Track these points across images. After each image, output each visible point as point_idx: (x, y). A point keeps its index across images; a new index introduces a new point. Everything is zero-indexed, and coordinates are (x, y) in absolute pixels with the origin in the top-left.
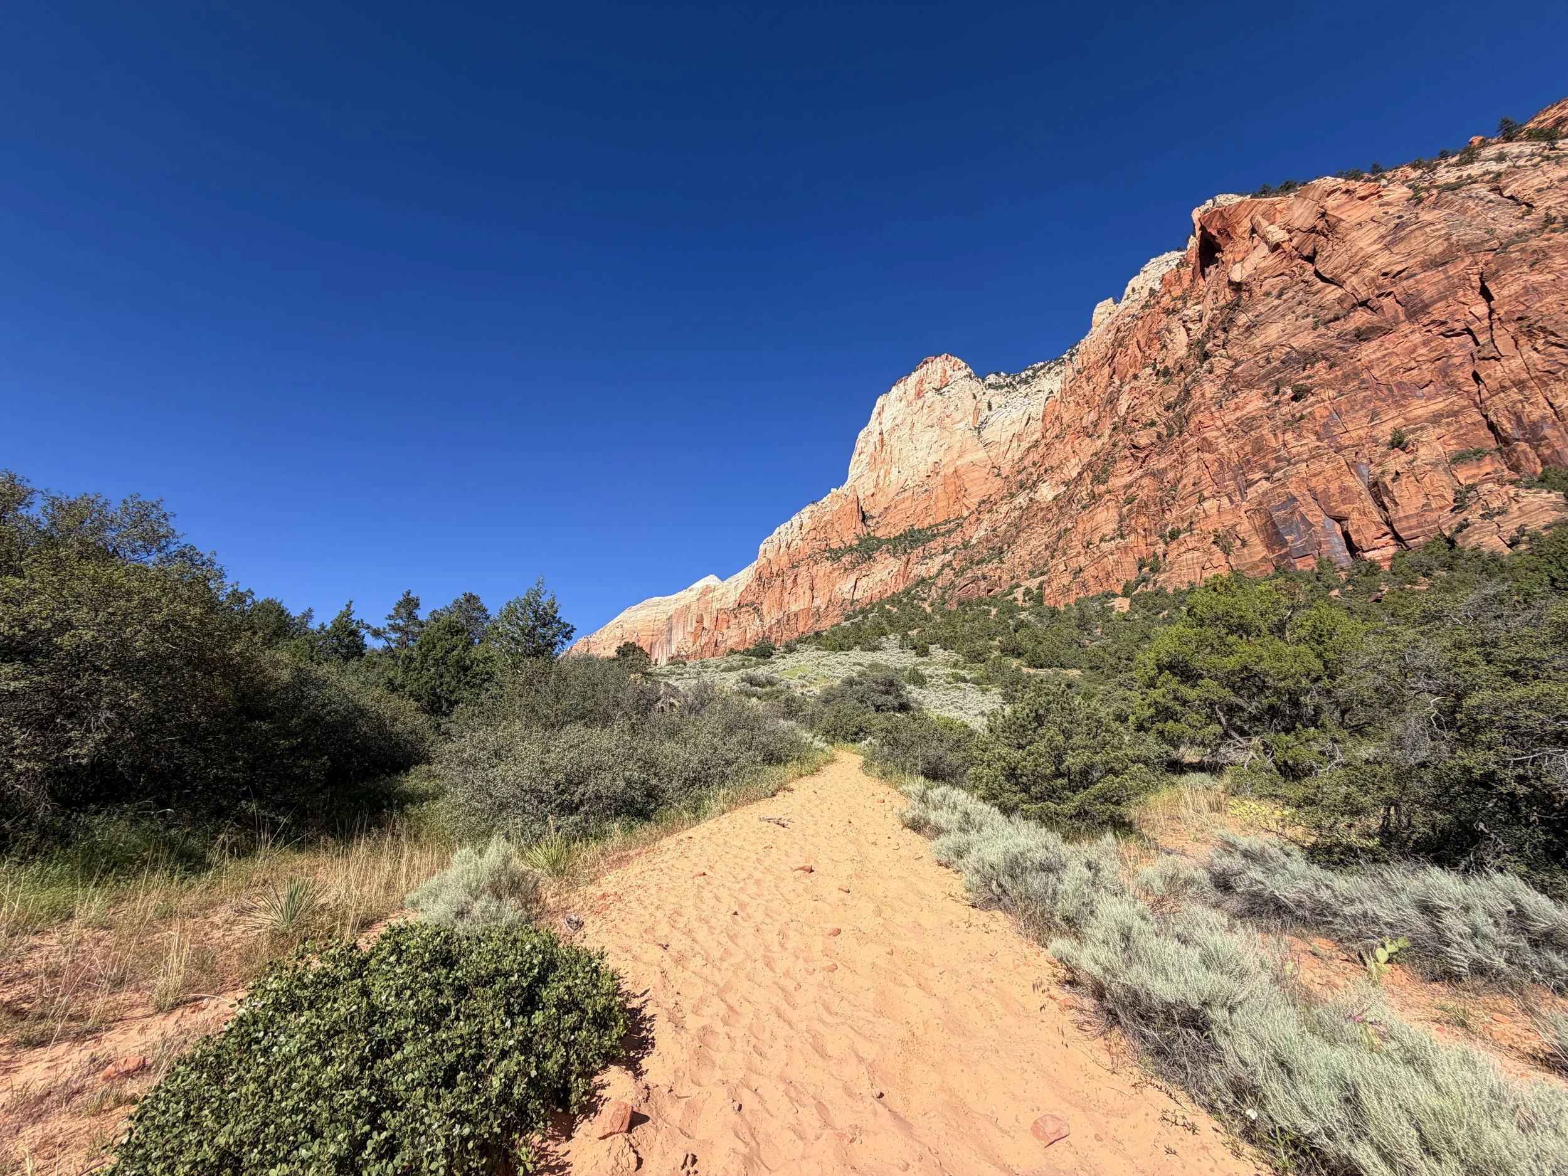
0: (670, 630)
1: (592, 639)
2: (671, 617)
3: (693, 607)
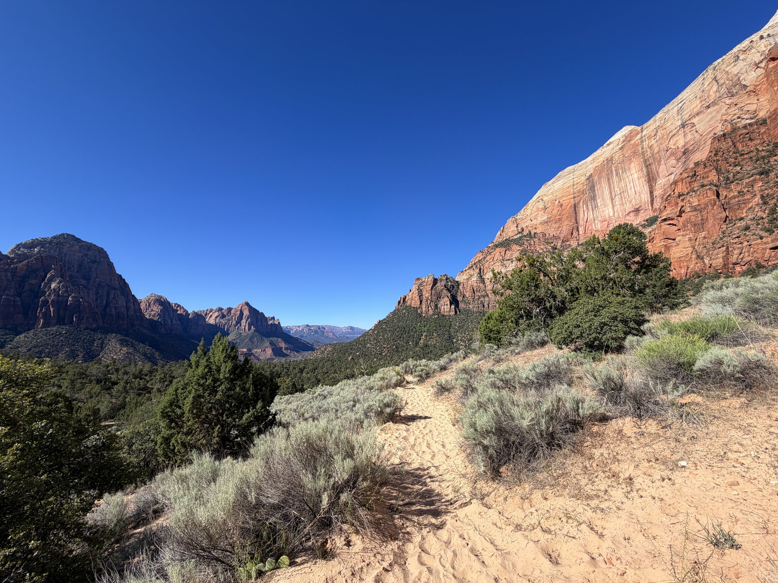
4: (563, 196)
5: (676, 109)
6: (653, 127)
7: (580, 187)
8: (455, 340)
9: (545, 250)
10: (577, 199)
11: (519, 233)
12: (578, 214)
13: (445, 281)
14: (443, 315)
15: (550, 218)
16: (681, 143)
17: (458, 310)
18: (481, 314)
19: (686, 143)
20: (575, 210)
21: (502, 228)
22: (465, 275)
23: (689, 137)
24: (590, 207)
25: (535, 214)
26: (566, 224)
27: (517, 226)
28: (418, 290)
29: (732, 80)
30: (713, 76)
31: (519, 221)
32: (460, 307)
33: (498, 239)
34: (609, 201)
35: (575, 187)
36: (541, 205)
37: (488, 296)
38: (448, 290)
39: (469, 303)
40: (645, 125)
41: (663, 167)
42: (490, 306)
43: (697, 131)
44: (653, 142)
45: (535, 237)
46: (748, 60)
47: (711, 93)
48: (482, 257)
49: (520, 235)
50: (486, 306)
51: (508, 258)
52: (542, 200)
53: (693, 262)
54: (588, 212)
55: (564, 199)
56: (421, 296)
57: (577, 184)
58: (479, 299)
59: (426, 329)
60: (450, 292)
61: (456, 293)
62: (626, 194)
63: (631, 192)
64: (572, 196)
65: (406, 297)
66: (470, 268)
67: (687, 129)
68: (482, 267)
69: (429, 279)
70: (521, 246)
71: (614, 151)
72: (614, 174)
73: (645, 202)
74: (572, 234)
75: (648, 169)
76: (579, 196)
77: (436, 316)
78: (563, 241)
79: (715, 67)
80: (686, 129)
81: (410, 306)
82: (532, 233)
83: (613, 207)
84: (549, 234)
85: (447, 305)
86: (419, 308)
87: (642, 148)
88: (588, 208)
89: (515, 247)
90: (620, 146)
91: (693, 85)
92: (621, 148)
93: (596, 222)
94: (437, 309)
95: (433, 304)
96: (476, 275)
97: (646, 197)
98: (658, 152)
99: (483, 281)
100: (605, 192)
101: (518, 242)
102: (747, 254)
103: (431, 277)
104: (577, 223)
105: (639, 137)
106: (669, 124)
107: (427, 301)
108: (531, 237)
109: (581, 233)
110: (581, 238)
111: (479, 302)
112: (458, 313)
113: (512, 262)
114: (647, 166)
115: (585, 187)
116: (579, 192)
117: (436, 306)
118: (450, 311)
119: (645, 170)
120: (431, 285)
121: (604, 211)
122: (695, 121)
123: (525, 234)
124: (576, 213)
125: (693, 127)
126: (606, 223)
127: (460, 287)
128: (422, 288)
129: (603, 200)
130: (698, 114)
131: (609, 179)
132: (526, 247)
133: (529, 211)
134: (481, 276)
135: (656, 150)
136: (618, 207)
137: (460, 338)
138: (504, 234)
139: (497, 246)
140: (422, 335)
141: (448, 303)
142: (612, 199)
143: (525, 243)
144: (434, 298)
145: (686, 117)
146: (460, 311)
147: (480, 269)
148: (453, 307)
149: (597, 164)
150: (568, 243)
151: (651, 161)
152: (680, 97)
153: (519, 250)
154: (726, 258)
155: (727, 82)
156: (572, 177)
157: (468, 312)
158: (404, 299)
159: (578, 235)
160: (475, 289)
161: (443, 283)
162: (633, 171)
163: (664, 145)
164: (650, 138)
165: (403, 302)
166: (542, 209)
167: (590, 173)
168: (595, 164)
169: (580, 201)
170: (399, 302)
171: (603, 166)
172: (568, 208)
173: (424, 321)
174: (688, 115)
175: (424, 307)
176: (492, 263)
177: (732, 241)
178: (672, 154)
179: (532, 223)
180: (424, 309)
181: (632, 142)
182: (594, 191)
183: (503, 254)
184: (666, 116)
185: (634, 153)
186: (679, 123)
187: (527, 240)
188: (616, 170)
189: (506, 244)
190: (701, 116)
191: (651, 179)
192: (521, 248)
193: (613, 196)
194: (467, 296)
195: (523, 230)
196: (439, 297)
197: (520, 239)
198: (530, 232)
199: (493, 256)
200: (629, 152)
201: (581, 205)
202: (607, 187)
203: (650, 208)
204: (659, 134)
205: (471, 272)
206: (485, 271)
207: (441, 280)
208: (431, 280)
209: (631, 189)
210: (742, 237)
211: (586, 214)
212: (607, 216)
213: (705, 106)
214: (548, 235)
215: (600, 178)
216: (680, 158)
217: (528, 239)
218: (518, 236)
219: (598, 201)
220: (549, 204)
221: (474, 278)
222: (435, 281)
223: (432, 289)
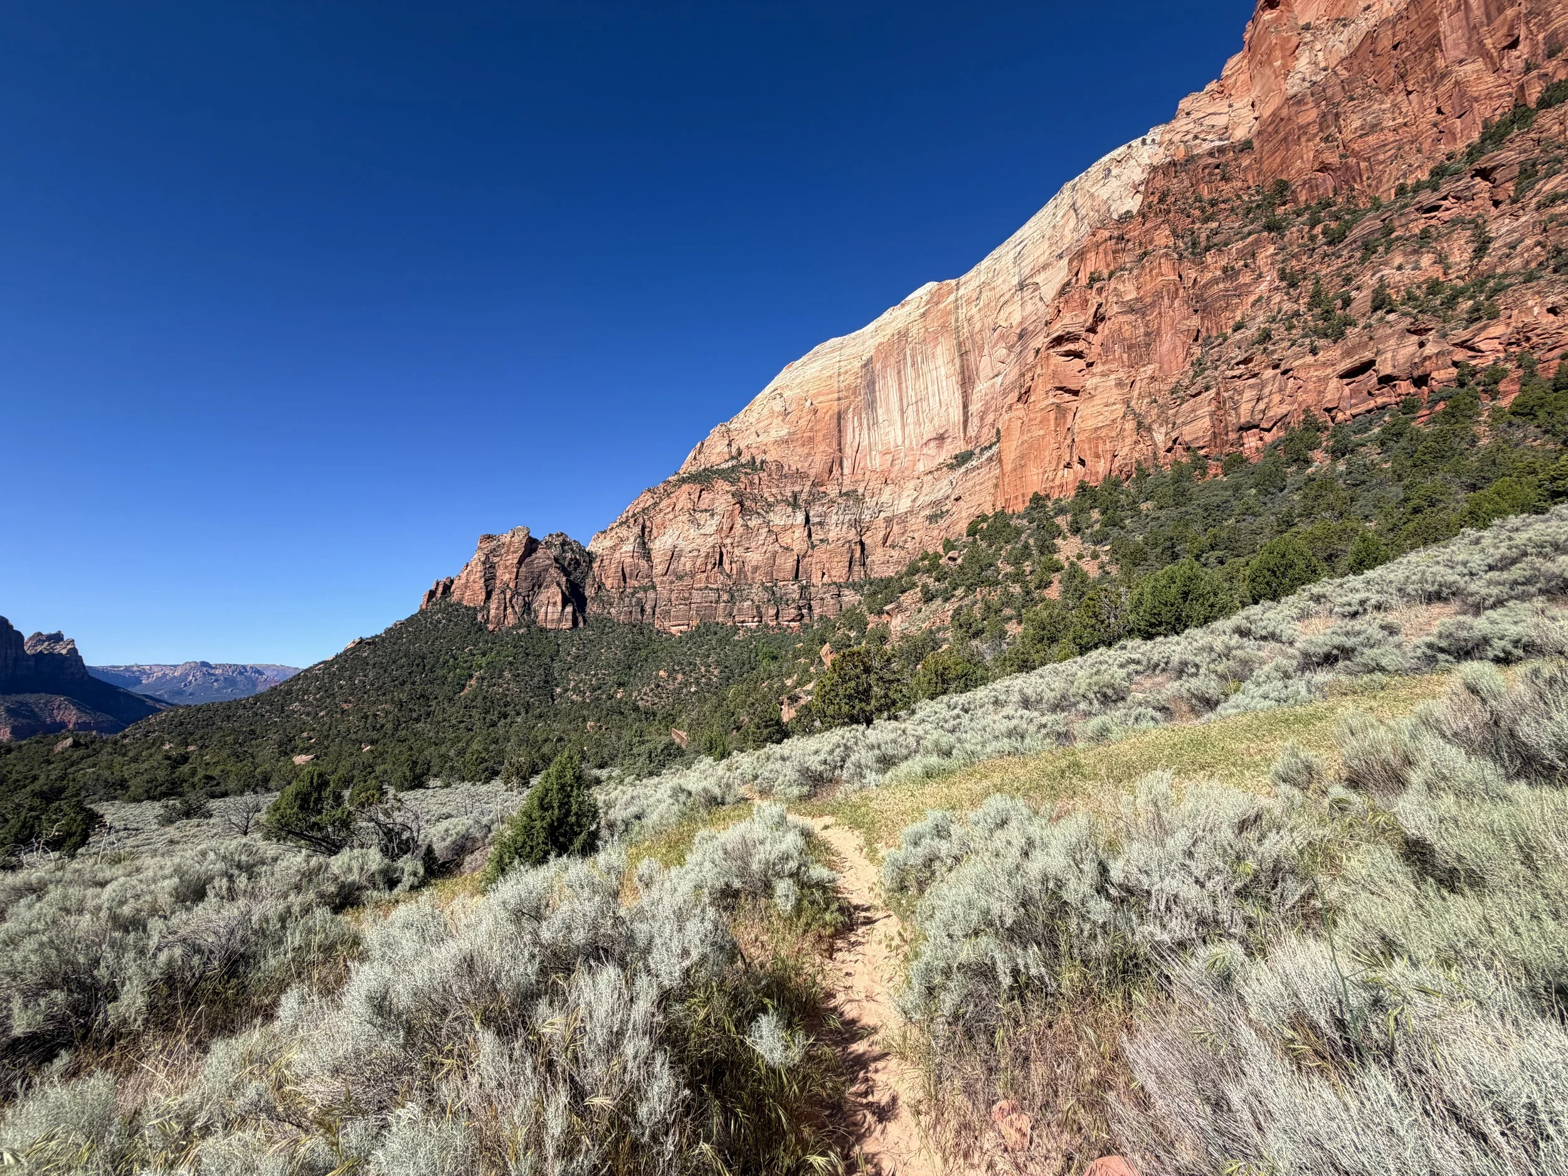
0: (871, 385)
1: (732, 427)
2: (870, 360)
3: (914, 331)
4: (819, 394)
5: (1012, 255)
6: (976, 283)
7: (850, 379)
8: (558, 690)
9: (779, 497)
10: (844, 403)
11: (733, 458)
12: (843, 434)
13: (559, 549)
14: (542, 630)
15: (794, 433)
16: (1016, 318)
17: (580, 619)
18: (635, 630)
19: (1024, 319)
20: (839, 424)
21: (698, 445)
22: (608, 538)
23: (1029, 308)
24: (865, 422)
25: (766, 422)
26: (821, 449)
27: (729, 445)
28: (484, 563)
29: (1098, 211)
30: (1070, 202)
31: (733, 434)
32: (588, 610)
33: (688, 467)
34: (896, 415)
35: (842, 378)
36: (778, 405)
37: (654, 588)
38: (564, 570)
39: (611, 604)
40: (963, 279)
41: (985, 360)
42: (657, 610)
43: (1041, 299)
44: (974, 310)
45: (762, 469)
46: (1124, 178)
47: (1067, 231)
48: (651, 502)
49: (734, 462)
50: (648, 610)
51: (703, 507)
52: (781, 395)
53: (1129, 441)
54: (860, 431)
55: (821, 399)
56: (489, 578)
57: (846, 372)
58: (633, 594)
59: (483, 661)
60: (567, 573)
61: (584, 579)
62: (925, 404)
63: (934, 402)
64: (836, 396)
65: (452, 582)
66: (621, 524)
67: (1027, 293)
68: (648, 524)
69: (516, 539)
70: (733, 484)
71: (912, 318)
72: (909, 364)
73: (954, 424)
74: (831, 471)
75: (962, 360)
76: (847, 397)
77: (521, 631)
78: (813, 484)
79: (1075, 185)
80: (1025, 294)
81: (459, 603)
82: (758, 462)
83: (903, 426)
84: (790, 467)
85: (555, 604)
86: (482, 609)
87: (957, 321)
88: (861, 424)
89: (722, 485)
90: (922, 310)
91: (1039, 215)
92: (924, 315)
93: (874, 453)
94: (529, 614)
95: (518, 601)
96: (632, 539)
97: (956, 414)
98: (981, 331)
99: (647, 555)
100: (891, 394)
101: (727, 475)
102: (1276, 398)
103: (522, 535)
104: (840, 450)
105: (952, 298)
106: (1001, 280)
107: (503, 592)
108: (754, 469)
109: (846, 471)
110: (845, 482)
111: (634, 600)
112: (581, 625)
113: (712, 515)
114: (961, 355)
115: (859, 381)
116: (848, 389)
117: (527, 607)
118: (560, 621)
119: (957, 361)
120: (520, 553)
121: (887, 434)
122: (1039, 279)
123: (743, 461)
124: (840, 431)
125: (1035, 290)
126: (889, 457)
127: (594, 565)
128: (496, 560)
129: (888, 411)
130: (1044, 267)
131: (899, 372)
132: (743, 486)
133: (755, 414)
134: (644, 543)
135: (978, 326)
136: (910, 428)
137: (572, 684)
138: (702, 458)
139: (683, 481)
140: (471, 676)
141: (559, 599)
142: (903, 412)
143: (743, 479)
144: (524, 585)
145: (1027, 271)
146: (585, 621)
147: (643, 528)
148: (569, 609)
149: (882, 340)
150: (822, 489)
151: (968, 345)
152: (1018, 233)
153: (728, 492)
154: (1218, 416)
155: (1092, 214)
156: (838, 359)
157: (604, 624)
158: (447, 588)
159: (842, 474)
160: (627, 571)
161: (554, 552)
162: (940, 362)
163: (989, 319)
164: (969, 302)
165: (444, 593)
166: (779, 414)
167: (869, 355)
168: (879, 339)
169: (848, 408)
170: (432, 594)
171: (890, 343)
172: (827, 418)
173: (487, 642)
174: (1030, 267)
175: (493, 605)
176: (671, 516)
177: (1229, 373)
178: (1002, 337)
179: (759, 440)
180: (493, 612)
181: (941, 306)
182: (874, 391)
183: (695, 497)
184: (997, 267)
185: (943, 327)
186: (1015, 281)
187: (746, 473)
188: (913, 356)
189: (704, 479)
190: (1048, 273)
191: (966, 381)
192: (733, 489)
193: (905, 405)
194: (608, 587)
195: (740, 454)
196: (537, 584)
197: (733, 471)
198: (753, 458)
199: (674, 500)
200: (936, 324)
201: (850, 415)
202: (896, 387)
203: (962, 435)
204: (984, 297)
205: (623, 532)
206: (655, 531)
207: (549, 545)
208: (519, 540)
209: (934, 395)
210: (1258, 358)
211: (857, 436)
212: (892, 444)
213: (1056, 254)
214: (786, 468)
215: (884, 367)
216: (1013, 346)
217: (749, 471)
218: (730, 464)
219: (880, 411)
220: (794, 406)
221: (628, 547)
222: (532, 545)
223: (520, 562)
